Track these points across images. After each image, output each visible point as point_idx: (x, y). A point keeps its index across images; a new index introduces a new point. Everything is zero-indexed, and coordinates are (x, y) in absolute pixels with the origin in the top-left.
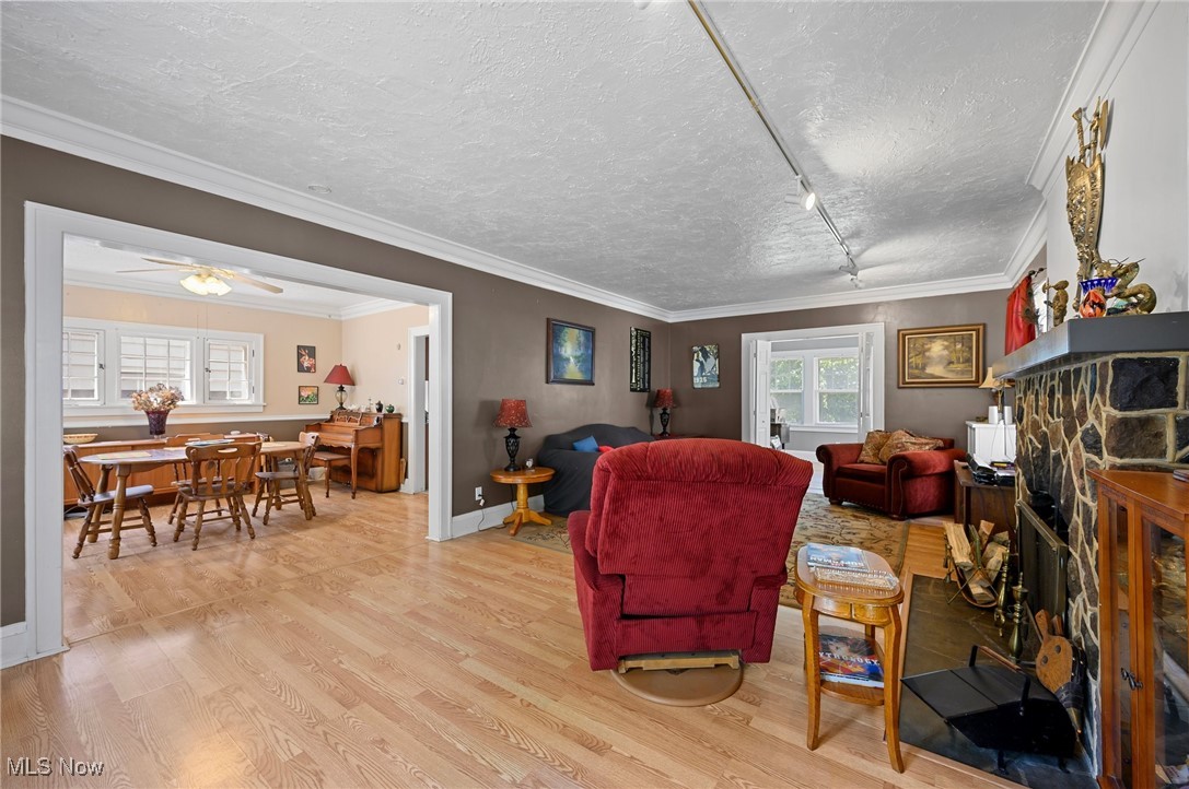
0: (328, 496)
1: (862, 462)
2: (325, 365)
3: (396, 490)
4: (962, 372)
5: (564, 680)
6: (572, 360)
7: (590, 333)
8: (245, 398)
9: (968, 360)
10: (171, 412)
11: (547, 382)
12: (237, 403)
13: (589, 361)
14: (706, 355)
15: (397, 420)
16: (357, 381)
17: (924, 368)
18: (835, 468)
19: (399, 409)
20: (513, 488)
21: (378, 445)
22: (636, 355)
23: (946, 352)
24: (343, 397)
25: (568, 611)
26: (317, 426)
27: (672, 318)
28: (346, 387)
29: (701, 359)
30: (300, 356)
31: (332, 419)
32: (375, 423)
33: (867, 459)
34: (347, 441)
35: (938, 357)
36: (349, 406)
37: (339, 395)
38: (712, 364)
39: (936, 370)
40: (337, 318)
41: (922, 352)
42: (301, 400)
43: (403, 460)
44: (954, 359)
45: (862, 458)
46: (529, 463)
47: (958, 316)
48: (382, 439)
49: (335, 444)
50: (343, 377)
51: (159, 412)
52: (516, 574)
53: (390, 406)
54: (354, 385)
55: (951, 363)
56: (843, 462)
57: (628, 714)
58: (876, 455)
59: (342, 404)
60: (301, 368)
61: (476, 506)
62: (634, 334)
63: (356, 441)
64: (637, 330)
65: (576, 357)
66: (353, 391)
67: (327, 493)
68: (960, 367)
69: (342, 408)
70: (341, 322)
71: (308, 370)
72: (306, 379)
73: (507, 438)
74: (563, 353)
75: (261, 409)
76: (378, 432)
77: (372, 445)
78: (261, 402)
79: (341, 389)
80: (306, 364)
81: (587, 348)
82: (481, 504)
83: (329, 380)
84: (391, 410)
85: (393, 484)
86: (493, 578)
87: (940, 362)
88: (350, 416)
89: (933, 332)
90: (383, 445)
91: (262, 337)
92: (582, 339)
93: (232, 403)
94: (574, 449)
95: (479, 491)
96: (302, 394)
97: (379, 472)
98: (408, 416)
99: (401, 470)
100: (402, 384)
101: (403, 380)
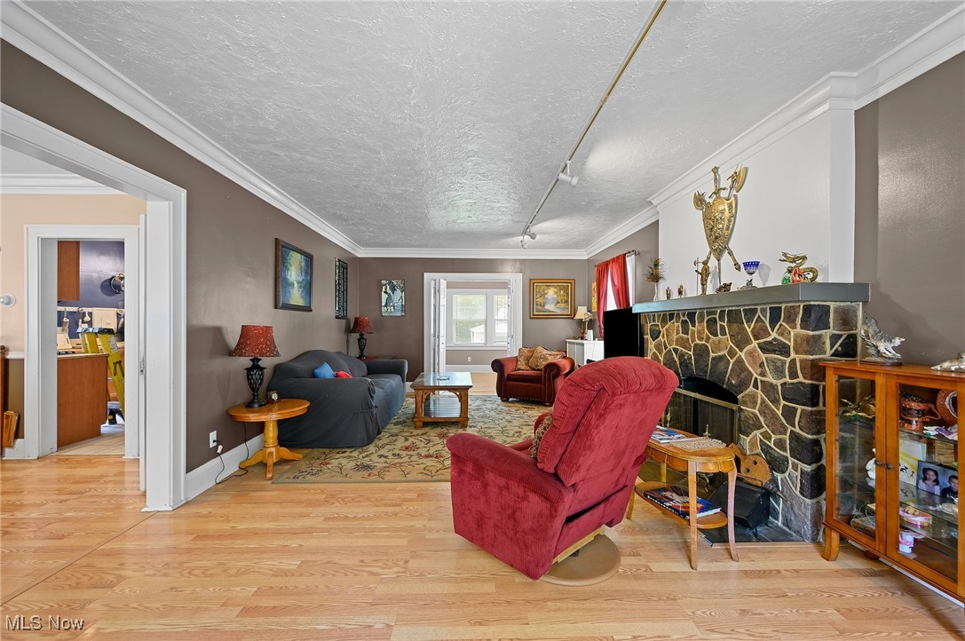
1: (519, 370)
4: (564, 309)
5: (509, 602)
6: (296, 285)
7: (309, 258)
9: (567, 302)
11: (276, 308)
13: (308, 288)
14: (393, 289)
17: (544, 306)
18: (506, 375)
20: (260, 428)
22: (339, 284)
23: (555, 296)
25: (427, 537)
27: (362, 253)
29: (389, 291)
33: (522, 367)
35: (551, 299)
38: (398, 296)
39: (550, 307)
41: (543, 295)
43: (10, 413)
44: (560, 300)
45: (519, 367)
46: (275, 396)
47: (561, 274)
52: (327, 519)
55: (558, 303)
56: (509, 370)
57: (587, 604)
58: (527, 364)
61: (213, 454)
62: (337, 264)
64: (339, 261)
65: (298, 283)
68: (563, 305)
73: (249, 370)
74: (289, 277)
81: (306, 273)
82: (219, 451)
86: (308, 531)
87: (552, 302)
89: (549, 282)
92: (303, 264)
94: (314, 376)
95: (213, 436)
98: (22, 350)
99: (7, 428)
100: (8, 303)
101: (9, 298)
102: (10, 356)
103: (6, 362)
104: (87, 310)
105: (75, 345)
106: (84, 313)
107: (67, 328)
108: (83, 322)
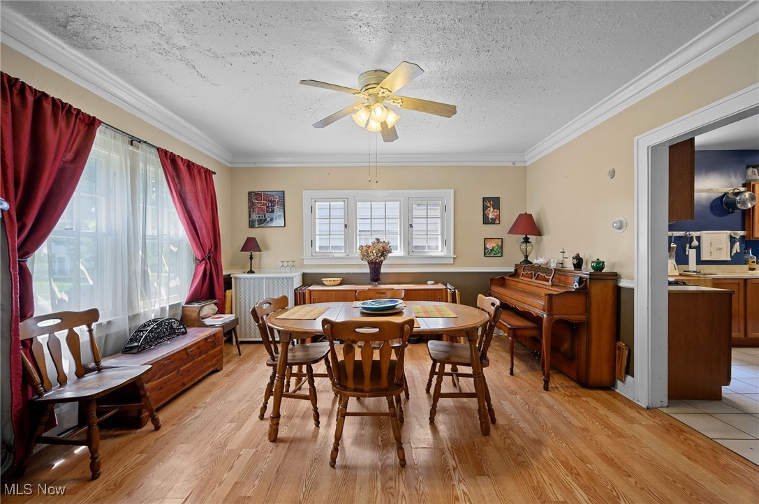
0: (512, 373)
2: (509, 215)
3: (609, 387)
8: (440, 252)
10: (384, 262)
12: (433, 254)
15: (611, 283)
16: (545, 229)
19: (613, 265)
21: (582, 318)
24: (529, 248)
26: (500, 280)
28: (532, 238)
30: (485, 208)
31: (515, 274)
32: (576, 285)
34: (537, 307)
36: (537, 261)
37: (523, 246)
40: (522, 165)
42: (487, 252)
43: (621, 344)
48: (587, 310)
49: (521, 306)
50: (528, 227)
51: (375, 263)
53: (598, 262)
54: (540, 235)
59: (526, 257)
60: (486, 221)
63: (550, 308)
66: (539, 243)
67: (512, 370)
69: (527, 261)
70: (525, 167)
71: (493, 222)
72: (491, 230)
75: (451, 261)
76: (580, 300)
77: (573, 318)
78: (452, 254)
79: (526, 240)
80: (491, 216)
83: (512, 231)
84: (599, 266)
85: (605, 377)
88: (540, 272)
90: (589, 318)
91: (452, 191)
93: (428, 254)
96: (488, 246)
97: (583, 357)
98: (633, 279)
99: (619, 359)
100: (620, 228)
101: (621, 222)
102: (623, 283)
103: (618, 290)
104: (694, 234)
105: (682, 272)
106: (692, 238)
107: (674, 253)
108: (691, 247)
